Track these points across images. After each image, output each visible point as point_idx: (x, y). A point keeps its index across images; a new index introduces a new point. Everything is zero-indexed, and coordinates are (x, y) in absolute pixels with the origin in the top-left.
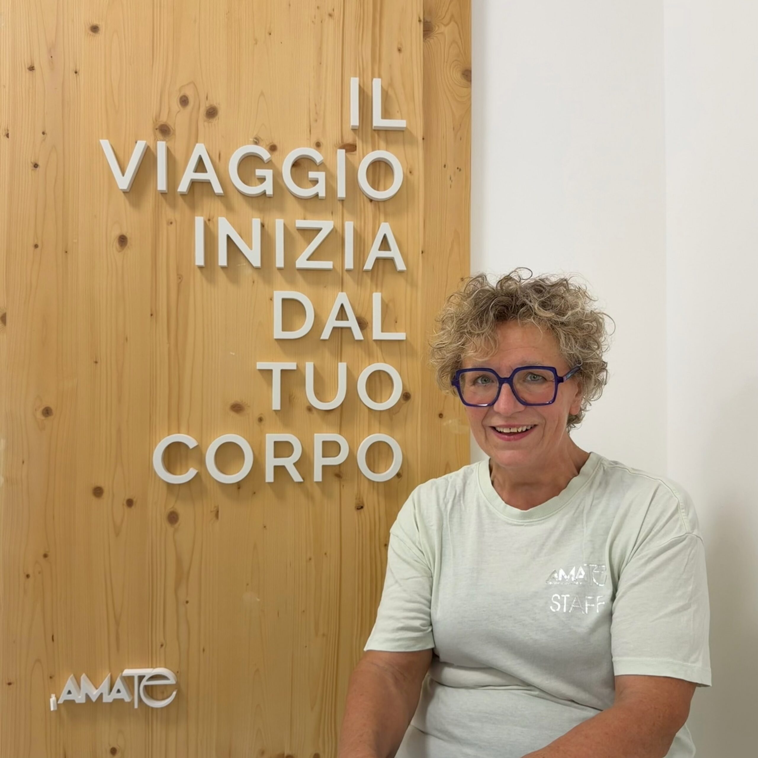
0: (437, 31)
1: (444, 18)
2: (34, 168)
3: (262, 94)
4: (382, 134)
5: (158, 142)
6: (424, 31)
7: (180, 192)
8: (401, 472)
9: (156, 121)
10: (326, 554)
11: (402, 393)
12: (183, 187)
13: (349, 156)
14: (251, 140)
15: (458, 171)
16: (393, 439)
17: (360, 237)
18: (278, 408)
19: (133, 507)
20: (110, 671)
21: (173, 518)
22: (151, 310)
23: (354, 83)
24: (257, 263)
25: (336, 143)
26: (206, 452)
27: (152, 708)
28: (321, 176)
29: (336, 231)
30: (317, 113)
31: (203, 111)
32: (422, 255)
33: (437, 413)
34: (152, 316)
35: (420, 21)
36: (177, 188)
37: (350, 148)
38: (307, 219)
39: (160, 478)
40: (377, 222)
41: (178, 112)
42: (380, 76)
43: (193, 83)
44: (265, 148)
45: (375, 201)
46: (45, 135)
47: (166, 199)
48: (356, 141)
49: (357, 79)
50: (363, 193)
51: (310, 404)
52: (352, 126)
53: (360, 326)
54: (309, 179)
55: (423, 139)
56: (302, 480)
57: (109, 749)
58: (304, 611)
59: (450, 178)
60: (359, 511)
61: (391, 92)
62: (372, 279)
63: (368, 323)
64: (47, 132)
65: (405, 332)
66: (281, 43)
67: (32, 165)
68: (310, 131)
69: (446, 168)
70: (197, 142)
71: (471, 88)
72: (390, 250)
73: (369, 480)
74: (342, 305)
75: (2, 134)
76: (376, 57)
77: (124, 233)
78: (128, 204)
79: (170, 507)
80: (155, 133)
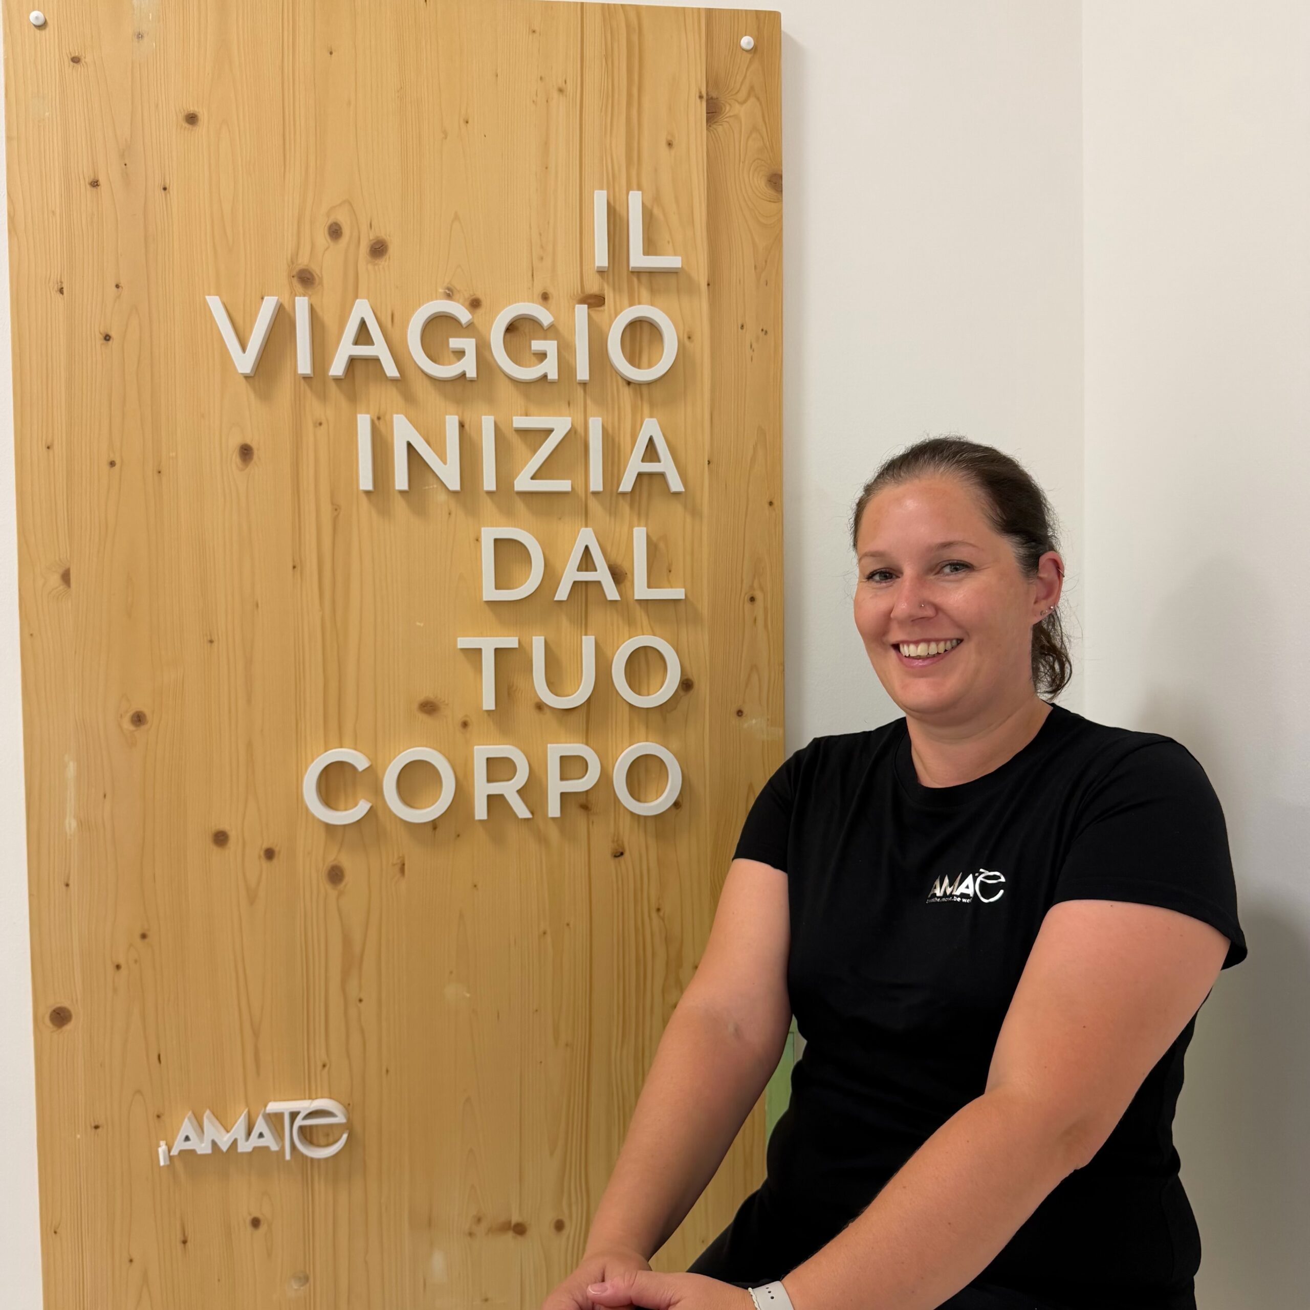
0: (727, 113)
1: (738, 91)
2: (105, 342)
3: (456, 217)
4: (644, 279)
5: (296, 298)
6: (707, 113)
7: (332, 376)
8: (681, 801)
9: (292, 263)
10: (568, 925)
11: (680, 681)
12: (337, 368)
13: (595, 315)
14: (441, 290)
15: (762, 334)
16: (666, 750)
17: (613, 441)
18: (493, 707)
19: (275, 861)
20: (247, 1105)
21: (335, 875)
22: (294, 561)
23: (600, 199)
24: (454, 484)
25: (574, 294)
26: (383, 776)
27: (312, 1159)
28: (550, 347)
29: (576, 432)
30: (542, 247)
31: (364, 246)
32: (708, 467)
33: (734, 709)
34: (296, 569)
35: (701, 97)
36: (328, 370)
37: (595, 301)
38: (530, 416)
39: (313, 817)
40: (639, 418)
41: (327, 249)
42: (639, 188)
43: (348, 203)
44: (463, 305)
45: (635, 383)
46: (120, 288)
47: (311, 387)
48: (602, 289)
49: (604, 193)
50: (617, 372)
51: (540, 699)
52: (598, 267)
53: (613, 578)
54: (532, 352)
55: (708, 285)
56: (529, 815)
57: (249, 1219)
58: (537, 1011)
59: (751, 346)
60: (617, 859)
61: (656, 211)
62: (631, 506)
63: (626, 574)
64: (122, 284)
65: (684, 587)
66: (485, 136)
67: (102, 337)
68: (533, 275)
69: (745, 329)
70: (356, 297)
71: (782, 203)
72: (659, 461)
73: (632, 814)
74: (587, 548)
75: (53, 288)
76: (633, 156)
77: (248, 442)
78: (252, 396)
79: (331, 859)
80: (291, 283)
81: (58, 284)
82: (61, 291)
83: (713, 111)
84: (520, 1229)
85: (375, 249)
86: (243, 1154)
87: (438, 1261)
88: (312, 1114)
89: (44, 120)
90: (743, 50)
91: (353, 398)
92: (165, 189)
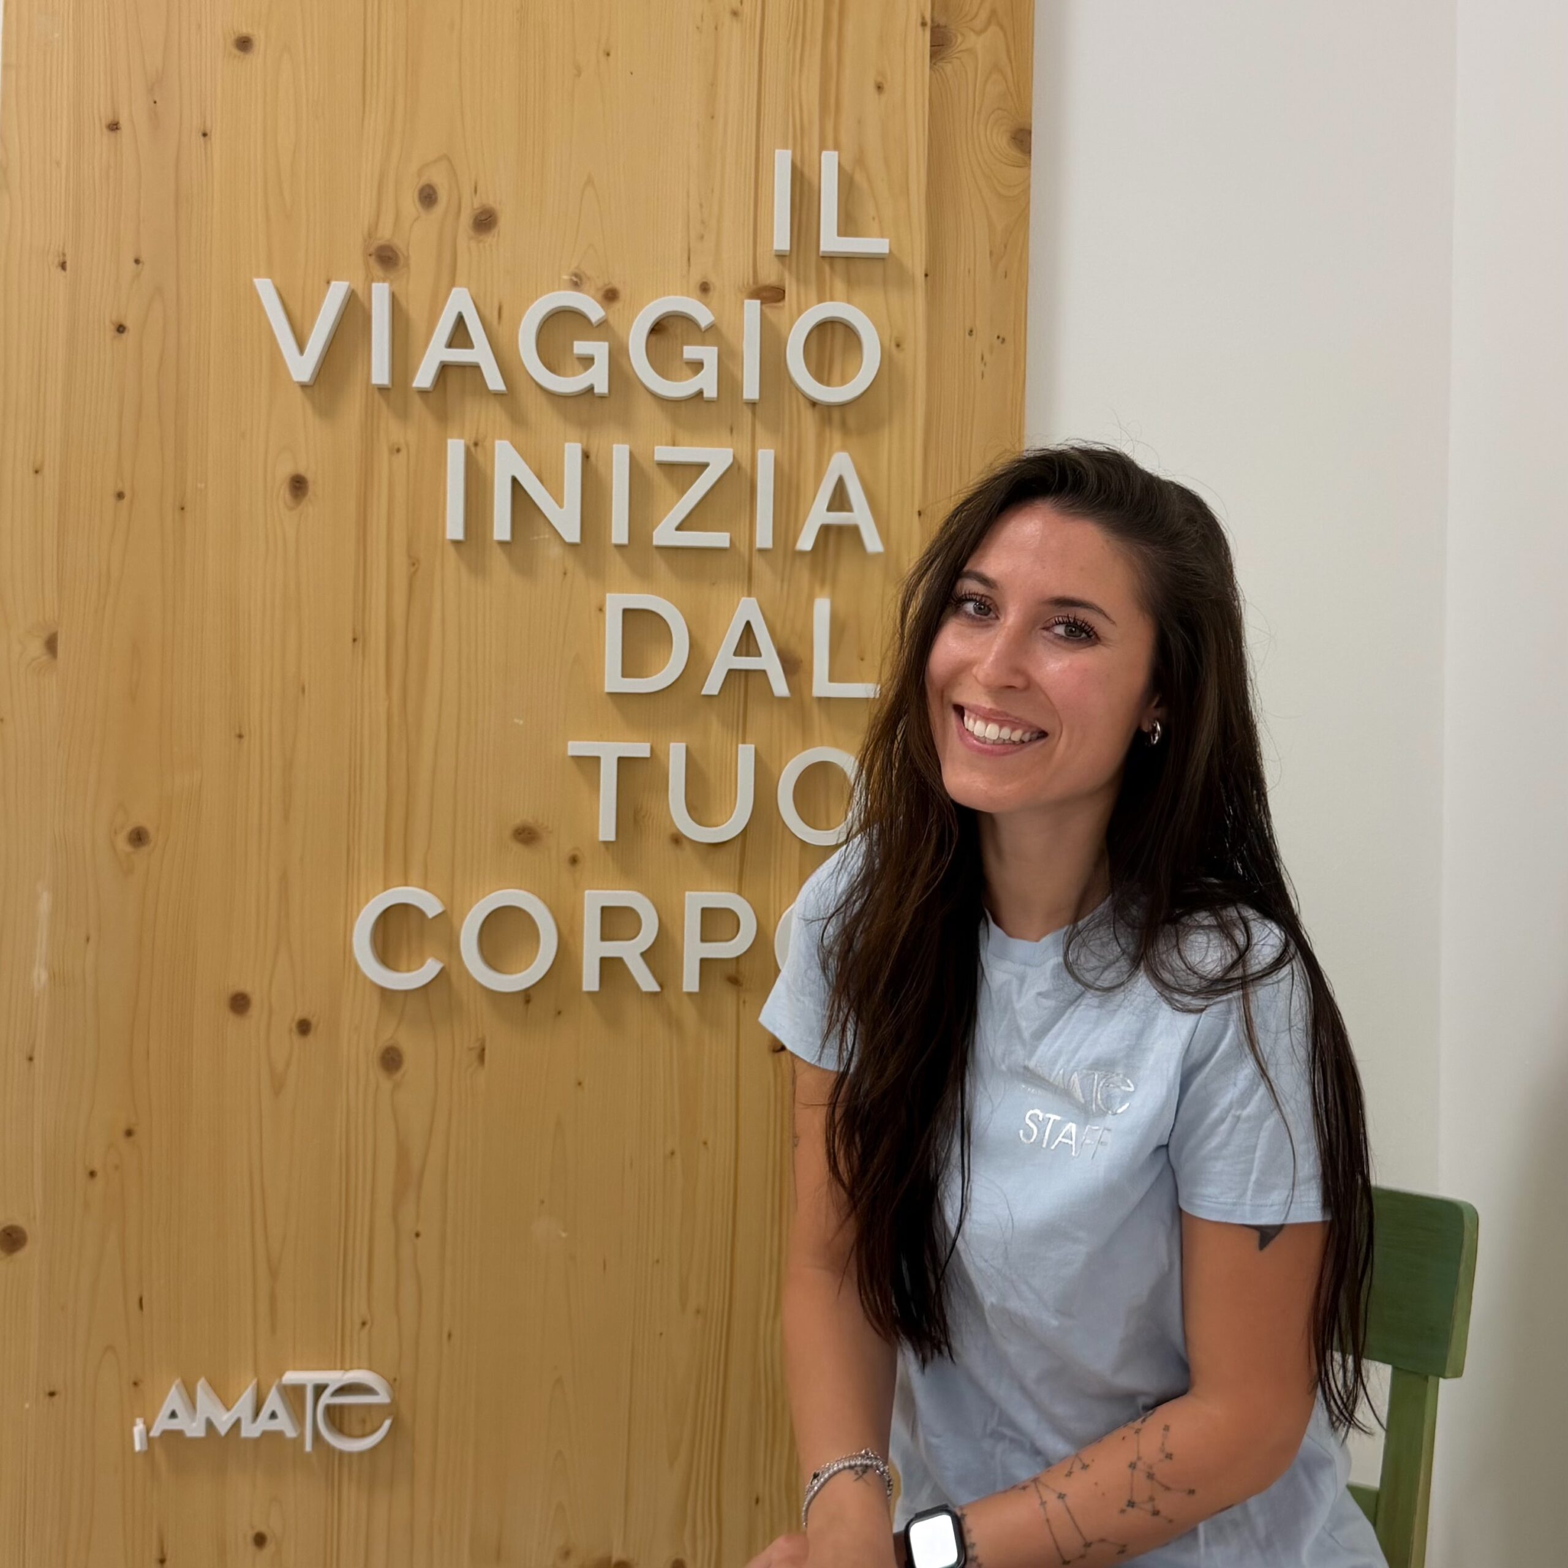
0: (959, 45)
1: (974, 17)
2: (117, 334)
3: (590, 181)
4: (839, 266)
5: (374, 285)
6: (932, 46)
7: (417, 387)
9: (370, 235)
10: (705, 1143)
12: (424, 377)
13: (768, 311)
14: (565, 277)
15: (997, 343)
17: (789, 481)
18: (612, 838)
19: (311, 1036)
20: (256, 1373)
21: (391, 1060)
22: (354, 630)
23: (782, 161)
24: (572, 533)
25: (744, 284)
26: (461, 926)
27: (341, 1453)
28: (708, 354)
29: (739, 468)
30: (703, 222)
31: (466, 219)
32: (919, 522)
34: (356, 643)
35: (924, 24)
36: (412, 380)
37: (771, 295)
38: (678, 445)
39: (365, 977)
40: (826, 450)
41: (416, 219)
42: (837, 147)
43: (447, 159)
44: (593, 297)
45: (821, 405)
46: (140, 265)
47: (388, 402)
48: (782, 279)
49: (789, 152)
50: (797, 390)
51: (678, 830)
52: (776, 251)
53: (785, 669)
54: (685, 361)
55: (926, 275)
56: (657, 989)
57: (250, 1535)
58: (658, 1261)
59: (982, 358)
60: (776, 1055)
61: (859, 177)
62: (813, 571)
63: (801, 661)
64: (143, 259)
66: (632, 74)
67: (113, 328)
68: (689, 259)
69: (974, 336)
70: (453, 284)
71: (1030, 169)
72: (850, 510)
74: (748, 624)
75: (53, 263)
76: (829, 103)
77: (302, 471)
78: (309, 411)
79: (386, 1038)
80: (367, 264)
81: (59, 256)
82: (63, 266)
83: (940, 43)
85: (481, 221)
86: (247, 1440)
88: (344, 1390)
89: (51, 42)
91: (443, 416)
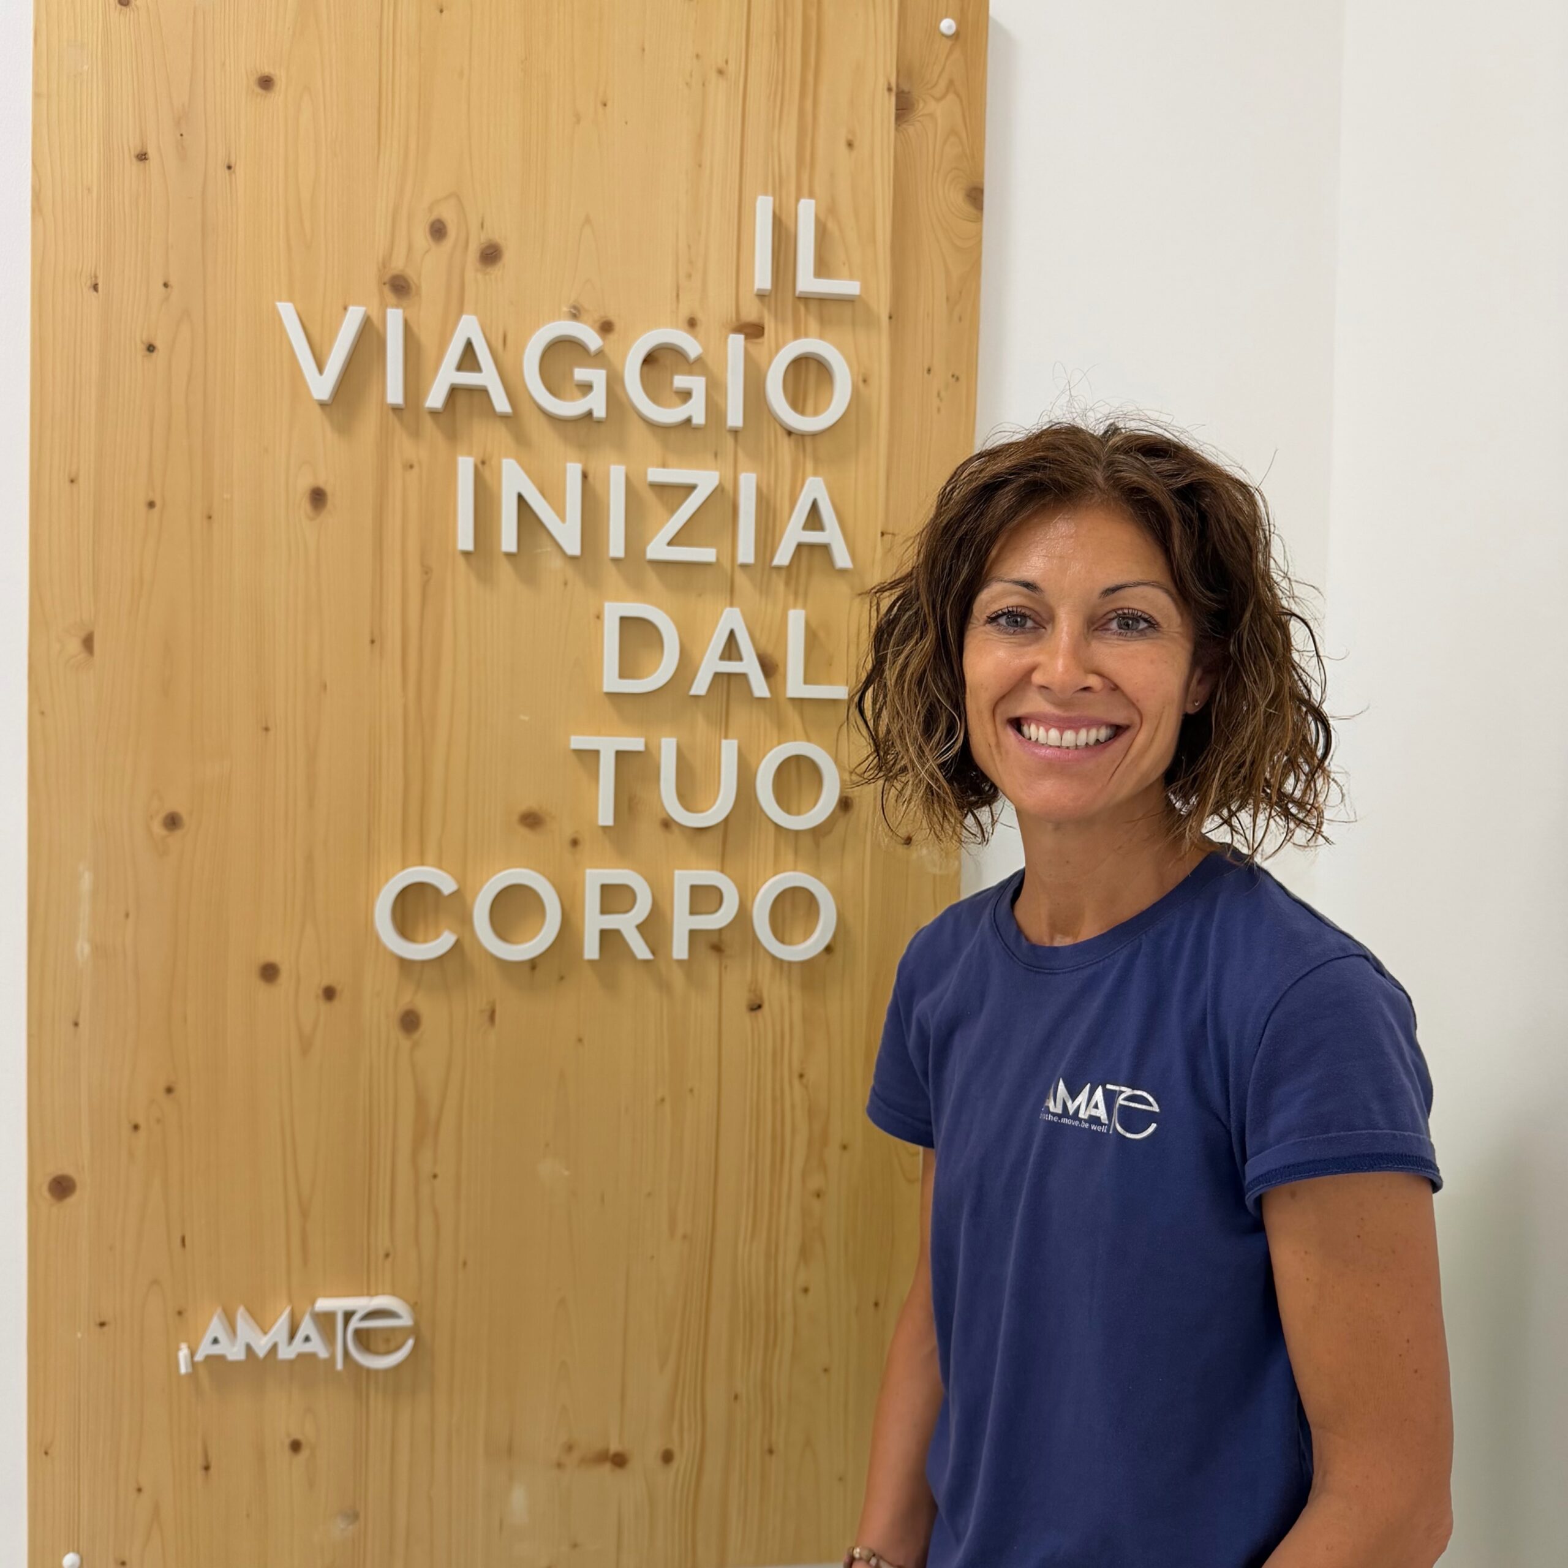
0: (921, 110)
1: (935, 85)
2: (148, 353)
3: (588, 220)
4: (813, 306)
5: (388, 310)
6: (897, 110)
7: (428, 408)
8: (834, 945)
9: (384, 266)
10: (691, 1091)
11: (838, 800)
12: (435, 398)
13: (753, 350)
14: (565, 309)
15: (953, 380)
16: (819, 882)
17: (768, 503)
18: (610, 822)
19: (336, 1002)
20: (290, 1300)
21: (410, 1022)
22: (372, 633)
23: (764, 208)
24: (573, 548)
25: (728, 320)
26: (473, 903)
27: (368, 1371)
28: (696, 384)
29: (723, 491)
30: (690, 262)
31: (474, 250)
32: (882, 540)
33: (901, 835)
34: (374, 644)
35: (890, 89)
36: (425, 400)
37: (753, 331)
38: (668, 467)
39: (385, 948)
40: (800, 474)
41: (427, 252)
42: (811, 195)
43: (456, 196)
44: (592, 327)
45: (797, 434)
46: (169, 289)
47: (401, 421)
48: (762, 317)
49: (770, 199)
50: (776, 419)
51: (669, 816)
52: (759, 290)
53: (764, 672)
54: (674, 389)
55: (890, 318)
56: (648, 955)
57: (287, 1442)
58: (649, 1194)
59: (939, 395)
60: (753, 1014)
61: (831, 226)
62: (787, 584)
63: (778, 666)
64: (172, 281)
65: (848, 684)
66: (626, 123)
67: (144, 347)
68: (678, 296)
69: (931, 374)
70: (461, 312)
71: (982, 225)
72: (823, 529)
73: (774, 958)
74: (732, 631)
75: (86, 284)
76: (805, 158)
77: (321, 484)
78: (328, 427)
79: (405, 1002)
80: (381, 293)
81: (91, 278)
82: (95, 288)
83: (904, 107)
84: (619, 1461)
85: (487, 254)
87: (519, 1499)
89: (81, 74)
90: (943, 35)
91: (452, 436)
92: (229, 167)
